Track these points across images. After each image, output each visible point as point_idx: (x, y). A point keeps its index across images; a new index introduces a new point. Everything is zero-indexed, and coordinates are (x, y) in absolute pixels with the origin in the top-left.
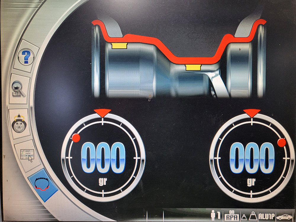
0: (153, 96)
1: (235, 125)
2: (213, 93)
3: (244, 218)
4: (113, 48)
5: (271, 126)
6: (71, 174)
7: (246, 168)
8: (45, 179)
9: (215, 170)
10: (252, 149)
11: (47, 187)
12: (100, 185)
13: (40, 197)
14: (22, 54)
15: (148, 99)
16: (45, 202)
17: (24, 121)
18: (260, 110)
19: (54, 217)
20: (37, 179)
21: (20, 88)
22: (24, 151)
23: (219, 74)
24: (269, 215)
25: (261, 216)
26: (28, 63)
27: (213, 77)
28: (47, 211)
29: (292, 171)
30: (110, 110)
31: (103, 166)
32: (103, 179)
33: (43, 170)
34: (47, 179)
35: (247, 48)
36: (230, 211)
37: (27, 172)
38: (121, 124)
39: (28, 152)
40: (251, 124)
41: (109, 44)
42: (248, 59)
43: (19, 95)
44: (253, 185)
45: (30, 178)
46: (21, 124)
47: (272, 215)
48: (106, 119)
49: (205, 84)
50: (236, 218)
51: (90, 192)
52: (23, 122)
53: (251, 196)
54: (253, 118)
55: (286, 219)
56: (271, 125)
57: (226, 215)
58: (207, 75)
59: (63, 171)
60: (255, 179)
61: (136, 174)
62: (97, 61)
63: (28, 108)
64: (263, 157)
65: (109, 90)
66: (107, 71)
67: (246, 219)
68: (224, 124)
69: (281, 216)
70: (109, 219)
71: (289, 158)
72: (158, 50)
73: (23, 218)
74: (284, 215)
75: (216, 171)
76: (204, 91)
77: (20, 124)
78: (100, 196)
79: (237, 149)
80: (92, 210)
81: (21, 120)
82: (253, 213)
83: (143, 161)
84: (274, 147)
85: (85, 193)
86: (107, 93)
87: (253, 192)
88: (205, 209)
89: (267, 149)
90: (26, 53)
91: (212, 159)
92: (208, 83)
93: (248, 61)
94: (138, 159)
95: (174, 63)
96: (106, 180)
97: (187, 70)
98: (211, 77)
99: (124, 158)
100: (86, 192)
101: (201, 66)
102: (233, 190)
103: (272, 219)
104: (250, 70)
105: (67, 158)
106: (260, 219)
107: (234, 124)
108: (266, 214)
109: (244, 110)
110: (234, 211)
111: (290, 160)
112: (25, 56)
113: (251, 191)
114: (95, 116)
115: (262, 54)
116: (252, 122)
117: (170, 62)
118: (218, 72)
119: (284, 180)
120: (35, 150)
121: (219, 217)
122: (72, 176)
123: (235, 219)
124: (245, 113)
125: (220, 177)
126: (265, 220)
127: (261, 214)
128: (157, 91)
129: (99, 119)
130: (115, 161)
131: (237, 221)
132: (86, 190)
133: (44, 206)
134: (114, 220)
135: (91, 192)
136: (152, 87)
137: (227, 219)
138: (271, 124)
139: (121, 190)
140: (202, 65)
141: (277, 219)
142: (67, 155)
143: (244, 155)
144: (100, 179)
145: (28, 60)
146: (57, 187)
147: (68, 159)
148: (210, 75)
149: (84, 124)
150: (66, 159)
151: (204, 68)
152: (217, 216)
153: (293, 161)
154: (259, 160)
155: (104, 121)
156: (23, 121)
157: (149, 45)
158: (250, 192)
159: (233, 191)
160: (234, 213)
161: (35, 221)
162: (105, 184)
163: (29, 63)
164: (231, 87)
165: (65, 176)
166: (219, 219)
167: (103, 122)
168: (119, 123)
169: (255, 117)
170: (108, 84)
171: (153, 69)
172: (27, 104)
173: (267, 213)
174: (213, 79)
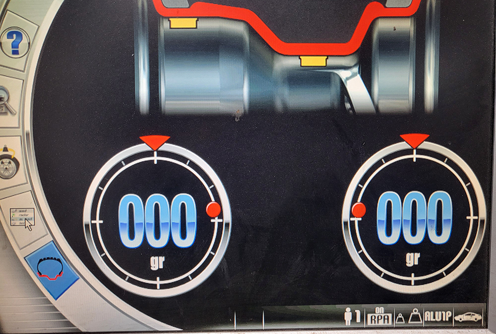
0: (243, 111)
1: (386, 162)
2: (348, 106)
3: (400, 320)
4: (172, 27)
5: (446, 163)
6: (101, 251)
7: (404, 235)
8: (55, 259)
9: (353, 239)
10: (414, 203)
11: (60, 274)
12: (152, 268)
13: (47, 291)
14: (8, 38)
15: (234, 117)
16: (56, 300)
17: (14, 158)
18: (429, 136)
19: (74, 326)
20: (41, 260)
21: (6, 99)
22: (16, 210)
23: (359, 73)
24: (442, 314)
25: (428, 316)
26: (18, 54)
27: (347, 79)
28: (61, 314)
29: (481, 239)
30: (168, 138)
31: (157, 236)
32: (157, 258)
33: (52, 244)
34: (59, 260)
35: (406, 26)
36: (376, 309)
37: (22, 248)
38: (189, 161)
39: (23, 213)
40: (412, 159)
41: (164, 20)
42: (409, 46)
43: (3, 111)
44: (416, 263)
45: (28, 259)
46: (10, 163)
47: (447, 313)
48: (161, 154)
49: (335, 90)
50: (386, 321)
51: (136, 280)
52: (12, 160)
53: (413, 283)
54: (416, 148)
55: (471, 320)
56: (447, 161)
57: (369, 316)
58: (337, 74)
59: (86, 245)
60: (419, 254)
61: (215, 249)
62: (144, 51)
63: (21, 135)
64: (434, 217)
65: (166, 102)
66: (161, 68)
67: (404, 322)
68: (367, 159)
69: (462, 315)
70: (170, 326)
71: (476, 218)
72: (252, 31)
73: (18, 328)
74: (467, 313)
75: (353, 241)
76: (333, 103)
77: (6, 164)
78: (154, 287)
79: (389, 203)
80: (139, 311)
81: (9, 157)
82: (415, 311)
83: (227, 225)
84: (452, 198)
85: (127, 283)
86: (162, 107)
87: (415, 276)
88: (334, 305)
89: (440, 203)
90: (15, 36)
91: (346, 221)
92: (339, 89)
93: (409, 48)
94: (219, 223)
95: (280, 53)
96: (162, 259)
97: (302, 65)
98: (345, 78)
99: (195, 220)
100: (128, 281)
101: (326, 59)
102: (382, 272)
103: (447, 320)
104: (412, 65)
105: (93, 222)
106: (427, 321)
107: (385, 160)
108: (437, 313)
109: (402, 136)
110: (383, 308)
111: (478, 220)
112: (13, 40)
113: (413, 275)
114: (142, 147)
115: (432, 37)
116: (415, 156)
117: (273, 52)
118: (356, 70)
119: (468, 255)
120: (35, 209)
121: (358, 320)
122: (104, 254)
123: (384, 323)
124: (402, 140)
125: (359, 252)
126: (436, 322)
127: (429, 313)
128: (250, 103)
129: (149, 154)
130: (178, 226)
131: (388, 324)
132: (127, 278)
133: (56, 306)
134: (177, 327)
135: (138, 281)
136: (242, 95)
137: (372, 323)
138: (447, 159)
139: (190, 277)
140: (329, 57)
141: (455, 319)
142: (93, 217)
143: (402, 212)
144: (152, 258)
145: (18, 48)
146: (77, 274)
147: (96, 224)
148: (343, 74)
149: (123, 162)
150: (92, 224)
151: (332, 61)
153: (482, 221)
154: (426, 222)
155: (158, 156)
156: (12, 157)
157: (235, 22)
158: (411, 276)
159: (382, 276)
160: (383, 312)
161: (40, 332)
162: (161, 267)
163: (20, 53)
164: (379, 95)
165: (92, 254)
166: (358, 323)
167: (155, 158)
168: (184, 159)
169: (420, 147)
170: (164, 90)
171: (242, 64)
172: (19, 128)
173: (438, 311)
174: (348, 82)
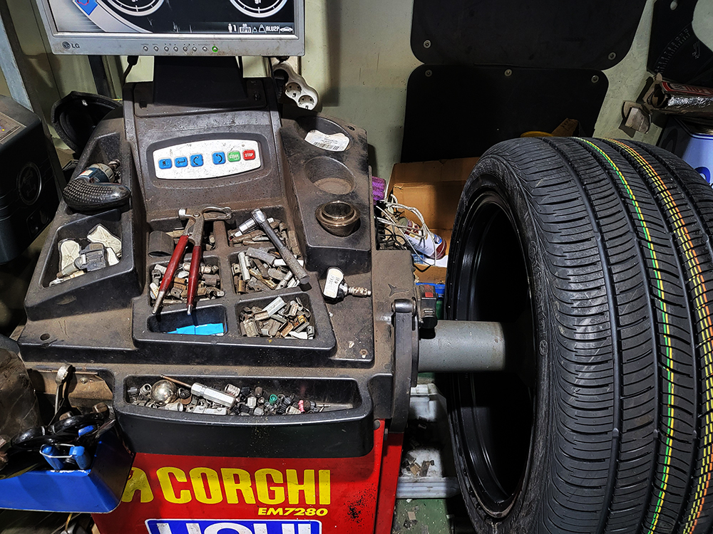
3: (255, 30)
11: (87, 2)
13: (83, 10)
16: (89, 15)
19: (100, 29)
24: (274, 28)
28: (93, 23)
36: (243, 25)
47: (277, 27)
50: (248, 30)
53: (259, 12)
55: (288, 30)
57: (240, 28)
70: (146, 30)
74: (286, 27)
78: (135, 10)
80: (131, 23)
82: (261, 26)
85: (123, 8)
87: (260, 9)
88: (223, 23)
102: (244, 6)
103: (277, 30)
106: (268, 31)
110: (246, 24)
121: (235, 30)
126: (272, 31)
127: (268, 27)
132: (121, 5)
133: (89, 18)
134: (149, 31)
135: (127, 7)
137: (241, 31)
139: (151, 6)
141: (280, 30)
152: (233, 28)
173: (272, 26)
